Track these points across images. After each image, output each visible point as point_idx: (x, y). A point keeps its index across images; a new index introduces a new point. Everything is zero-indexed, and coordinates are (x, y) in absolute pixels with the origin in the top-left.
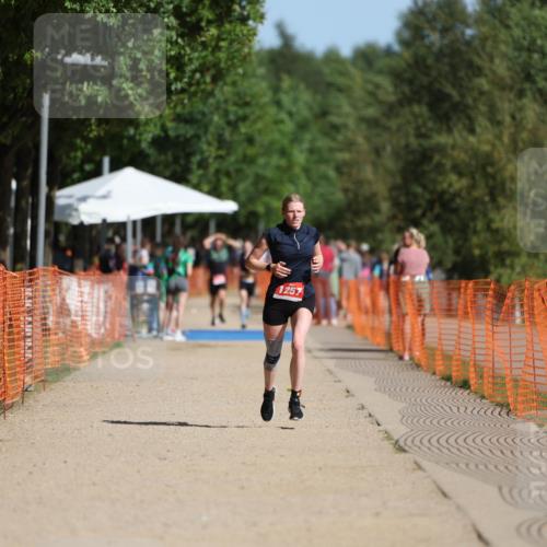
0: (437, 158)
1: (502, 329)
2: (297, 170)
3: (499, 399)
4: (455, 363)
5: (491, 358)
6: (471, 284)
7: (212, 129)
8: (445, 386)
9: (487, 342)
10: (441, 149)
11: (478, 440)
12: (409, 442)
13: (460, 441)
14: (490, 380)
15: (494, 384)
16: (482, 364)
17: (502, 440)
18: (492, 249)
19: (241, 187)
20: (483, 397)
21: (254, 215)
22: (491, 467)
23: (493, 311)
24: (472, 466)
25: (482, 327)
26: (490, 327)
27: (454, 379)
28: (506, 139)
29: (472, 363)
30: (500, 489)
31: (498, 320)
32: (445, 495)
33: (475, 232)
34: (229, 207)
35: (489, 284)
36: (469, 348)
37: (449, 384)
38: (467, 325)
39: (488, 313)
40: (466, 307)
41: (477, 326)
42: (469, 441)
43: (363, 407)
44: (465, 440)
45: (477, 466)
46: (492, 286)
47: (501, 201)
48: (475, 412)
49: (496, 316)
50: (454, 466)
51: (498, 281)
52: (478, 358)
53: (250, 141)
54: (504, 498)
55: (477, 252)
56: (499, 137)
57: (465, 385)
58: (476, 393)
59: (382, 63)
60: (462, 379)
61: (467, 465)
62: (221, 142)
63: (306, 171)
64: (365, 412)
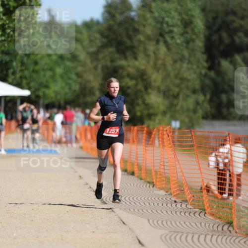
0: (120, 71)
1: (150, 148)
2: (57, 77)
3: (148, 180)
4: (128, 164)
5: (144, 161)
6: (136, 128)
7: (18, 58)
8: (124, 174)
9: (143, 154)
10: (122, 67)
11: (139, 198)
12: (108, 200)
13: (131, 199)
14: (145, 171)
15: (146, 173)
16: (141, 164)
17: (149, 198)
18: (145, 112)
19: (32, 84)
20: (141, 179)
21: (38, 97)
22: (145, 211)
23: (146, 140)
24: (136, 210)
25: (141, 148)
26: (145, 147)
27: (128, 171)
28: (152, 63)
29: (136, 164)
30: (149, 220)
31: (148, 144)
32: (124, 223)
33: (138, 105)
34: (26, 93)
35: (144, 128)
36: (134, 157)
37: (126, 173)
38: (134, 147)
39: (144, 141)
40: (133, 139)
41: (139, 147)
42: (135, 199)
43: (87, 184)
44: (133, 198)
45: (138, 210)
46: (145, 129)
47: (150, 91)
48: (138, 186)
49: (147, 142)
50: (128, 210)
51: (148, 127)
52: (139, 161)
53: (36, 63)
54: (151, 225)
55: (138, 114)
56: (148, 62)
57: (133, 174)
58: (138, 177)
59: (95, 28)
60: (132, 171)
61: (134, 210)
62: (23, 64)
63: (62, 77)
64: (88, 186)
